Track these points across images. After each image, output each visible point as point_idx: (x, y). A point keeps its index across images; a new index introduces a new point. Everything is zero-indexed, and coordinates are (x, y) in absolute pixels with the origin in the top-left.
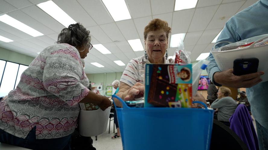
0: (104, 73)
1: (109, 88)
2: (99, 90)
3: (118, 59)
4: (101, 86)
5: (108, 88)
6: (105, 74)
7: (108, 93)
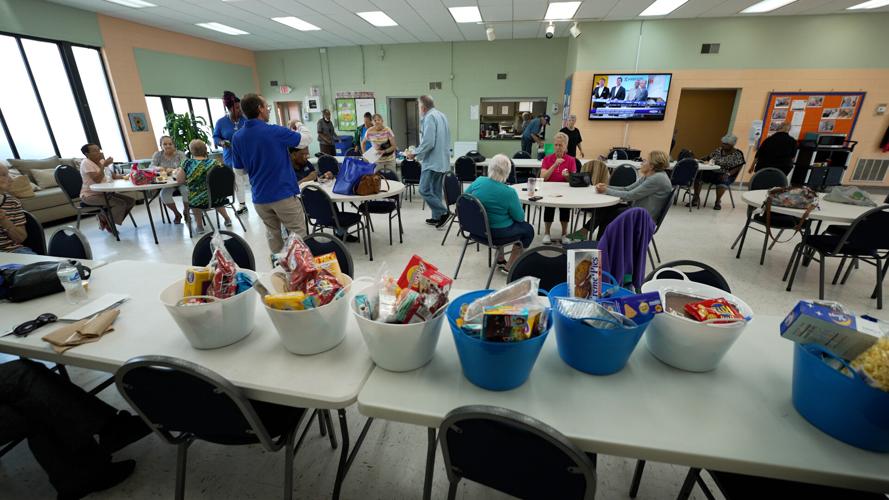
0: (319, 48)
1: (345, 105)
2: (313, 110)
3: (377, 8)
4: (317, 99)
5: (340, 105)
6: (323, 51)
7: (342, 123)
